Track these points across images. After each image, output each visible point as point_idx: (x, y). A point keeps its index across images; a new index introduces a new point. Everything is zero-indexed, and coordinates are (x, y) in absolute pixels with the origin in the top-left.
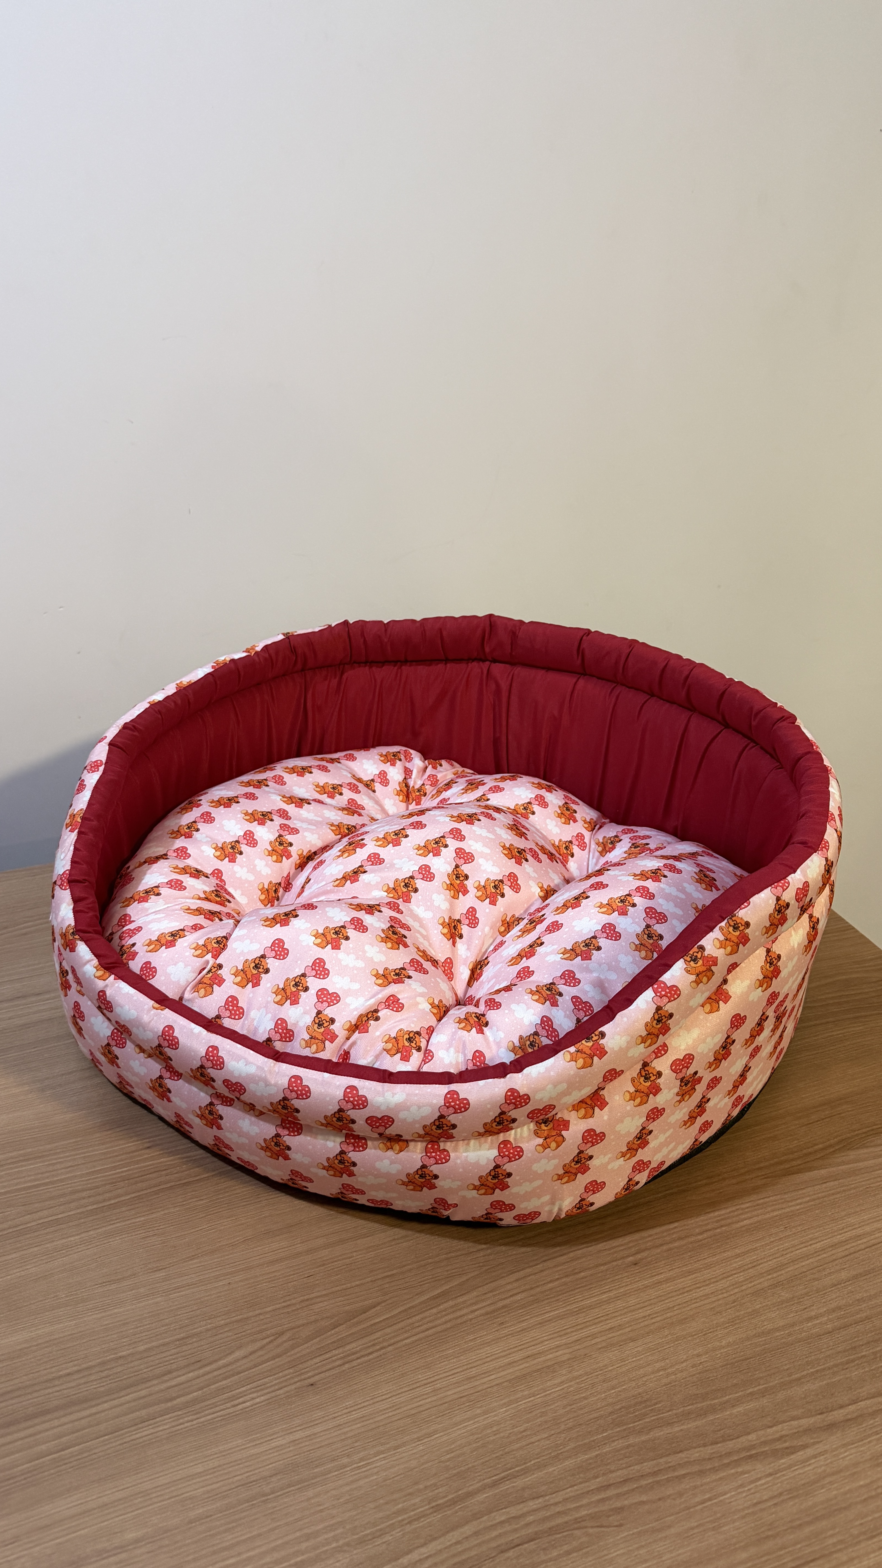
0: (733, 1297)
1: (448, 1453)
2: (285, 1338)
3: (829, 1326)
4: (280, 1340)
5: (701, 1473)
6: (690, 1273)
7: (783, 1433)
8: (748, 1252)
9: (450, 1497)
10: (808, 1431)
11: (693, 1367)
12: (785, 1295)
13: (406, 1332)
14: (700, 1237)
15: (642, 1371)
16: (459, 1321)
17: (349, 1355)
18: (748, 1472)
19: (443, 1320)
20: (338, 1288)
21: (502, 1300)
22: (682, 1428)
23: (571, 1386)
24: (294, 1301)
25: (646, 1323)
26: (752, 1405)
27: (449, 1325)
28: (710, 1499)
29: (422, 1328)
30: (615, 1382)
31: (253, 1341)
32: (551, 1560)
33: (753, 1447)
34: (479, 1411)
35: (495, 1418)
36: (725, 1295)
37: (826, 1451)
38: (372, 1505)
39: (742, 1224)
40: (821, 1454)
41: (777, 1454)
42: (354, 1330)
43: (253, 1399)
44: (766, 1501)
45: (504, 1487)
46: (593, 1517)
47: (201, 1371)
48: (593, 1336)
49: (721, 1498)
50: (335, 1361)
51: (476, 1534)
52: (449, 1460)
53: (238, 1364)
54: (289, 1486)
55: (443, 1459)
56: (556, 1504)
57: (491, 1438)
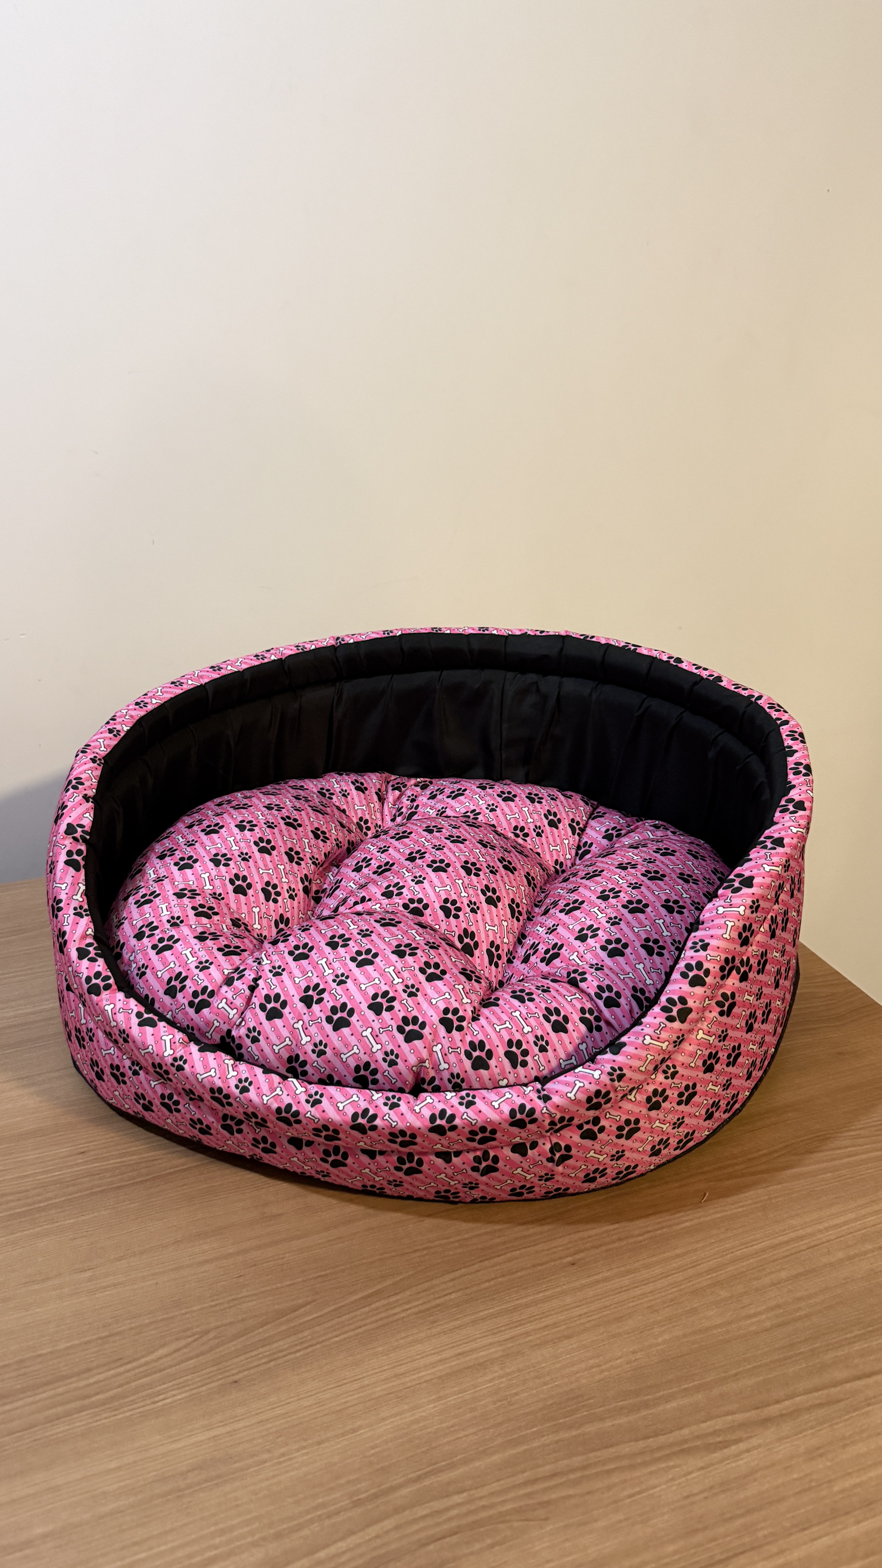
0: (670, 1296)
1: (372, 1448)
2: (211, 1335)
3: (768, 1324)
4: (205, 1338)
5: (632, 1467)
6: (629, 1272)
7: (717, 1427)
8: (687, 1253)
9: (372, 1491)
10: (742, 1425)
11: (627, 1363)
12: (724, 1294)
13: (335, 1330)
14: (640, 1238)
15: (575, 1368)
16: (390, 1319)
17: (274, 1353)
18: (679, 1466)
19: (373, 1319)
20: (268, 1288)
21: (435, 1299)
22: (614, 1422)
23: (502, 1383)
24: (222, 1301)
25: (582, 1321)
26: (686, 1401)
27: (380, 1323)
28: (639, 1493)
29: (352, 1327)
30: (548, 1378)
31: (177, 1339)
32: (472, 1553)
33: (686, 1441)
34: (406, 1407)
35: (424, 1414)
36: (663, 1294)
37: (759, 1446)
38: (290, 1500)
39: (683, 1226)
40: (755, 1448)
41: (711, 1448)
42: (283, 1328)
43: (174, 1396)
44: (697, 1494)
45: (427, 1482)
46: (518, 1511)
47: (122, 1369)
48: (527, 1334)
49: (651, 1492)
50: (261, 1358)
51: (397, 1528)
52: (373, 1455)
53: (161, 1361)
54: (206, 1481)
55: (367, 1454)
56: (481, 1498)
57: (418, 1434)
